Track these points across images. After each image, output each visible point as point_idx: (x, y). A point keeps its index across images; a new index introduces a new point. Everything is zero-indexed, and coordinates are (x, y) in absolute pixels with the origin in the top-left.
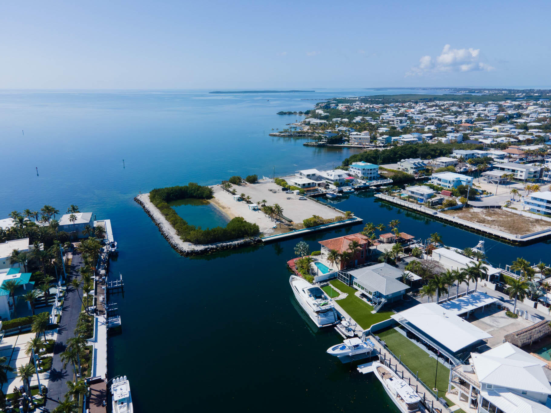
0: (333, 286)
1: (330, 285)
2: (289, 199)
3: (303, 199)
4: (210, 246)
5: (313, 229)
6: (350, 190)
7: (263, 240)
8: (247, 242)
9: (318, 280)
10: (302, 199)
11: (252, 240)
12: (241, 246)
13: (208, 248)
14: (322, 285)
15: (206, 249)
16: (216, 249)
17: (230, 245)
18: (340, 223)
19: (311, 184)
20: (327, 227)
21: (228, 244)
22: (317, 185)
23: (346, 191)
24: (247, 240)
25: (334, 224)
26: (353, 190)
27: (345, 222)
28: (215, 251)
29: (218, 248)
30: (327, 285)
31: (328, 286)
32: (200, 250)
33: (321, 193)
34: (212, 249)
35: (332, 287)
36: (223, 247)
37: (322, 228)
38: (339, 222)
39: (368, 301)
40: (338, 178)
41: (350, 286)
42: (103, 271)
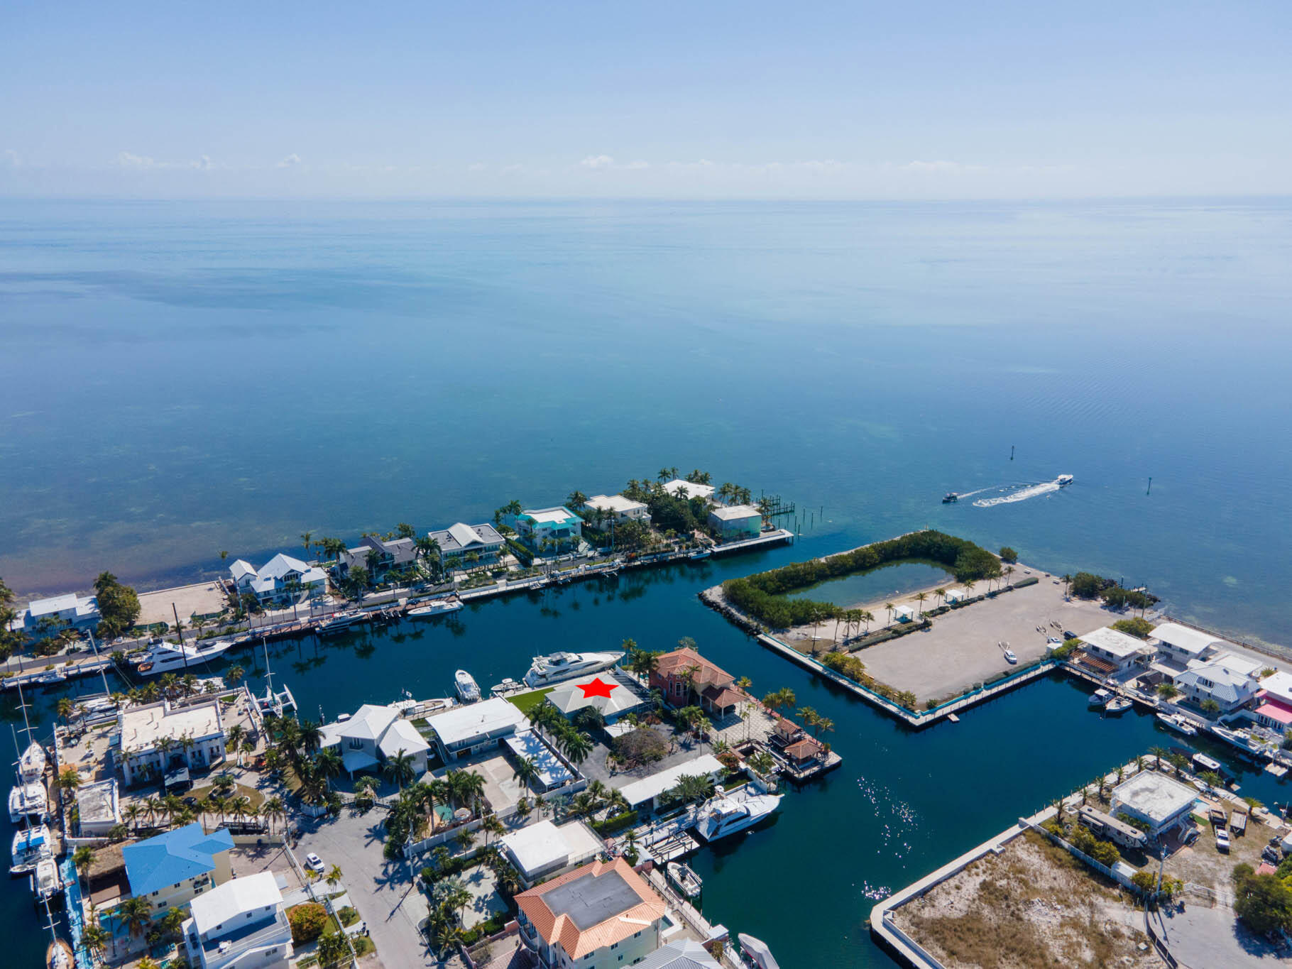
4: (723, 604)
5: (829, 672)
7: (761, 636)
8: (749, 625)
11: (757, 627)
15: (716, 604)
16: (721, 610)
17: (734, 615)
18: (879, 698)
20: (850, 686)
21: (736, 613)
24: (755, 624)
27: (889, 703)
28: (718, 611)
29: (723, 611)
32: (710, 601)
34: (719, 607)
36: (727, 613)
37: (841, 681)
40: (1193, 682)
42: (638, 563)
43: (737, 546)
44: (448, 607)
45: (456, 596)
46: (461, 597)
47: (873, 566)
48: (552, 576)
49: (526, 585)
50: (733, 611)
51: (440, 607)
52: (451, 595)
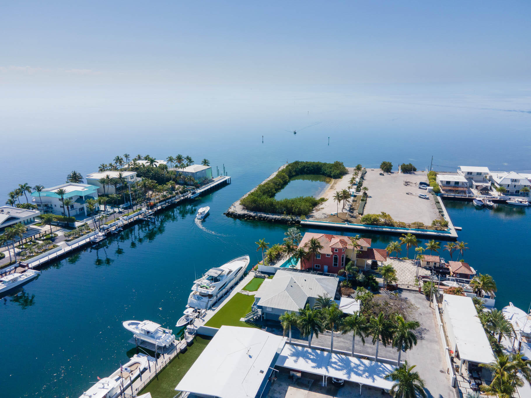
2: (408, 194)
3: (424, 197)
4: (252, 214)
5: (371, 227)
6: (521, 202)
7: (302, 222)
8: (285, 219)
9: (261, 269)
10: (422, 196)
11: (292, 218)
12: (277, 221)
13: (247, 214)
15: (244, 215)
16: (254, 217)
17: (268, 217)
18: (417, 231)
19: (460, 184)
20: (393, 230)
21: (268, 216)
22: (474, 187)
23: (514, 202)
24: (289, 217)
25: (408, 230)
26: (527, 203)
27: (427, 231)
28: (252, 219)
29: (256, 217)
32: (238, 214)
33: (467, 197)
34: (250, 216)
36: (260, 217)
37: (384, 229)
38: (418, 229)
40: (509, 183)
42: (159, 208)
43: (209, 187)
44: (24, 278)
45: (23, 266)
46: (30, 266)
47: (286, 183)
48: (104, 229)
49: (88, 240)
50: (263, 215)
51: (14, 280)
52: (16, 268)
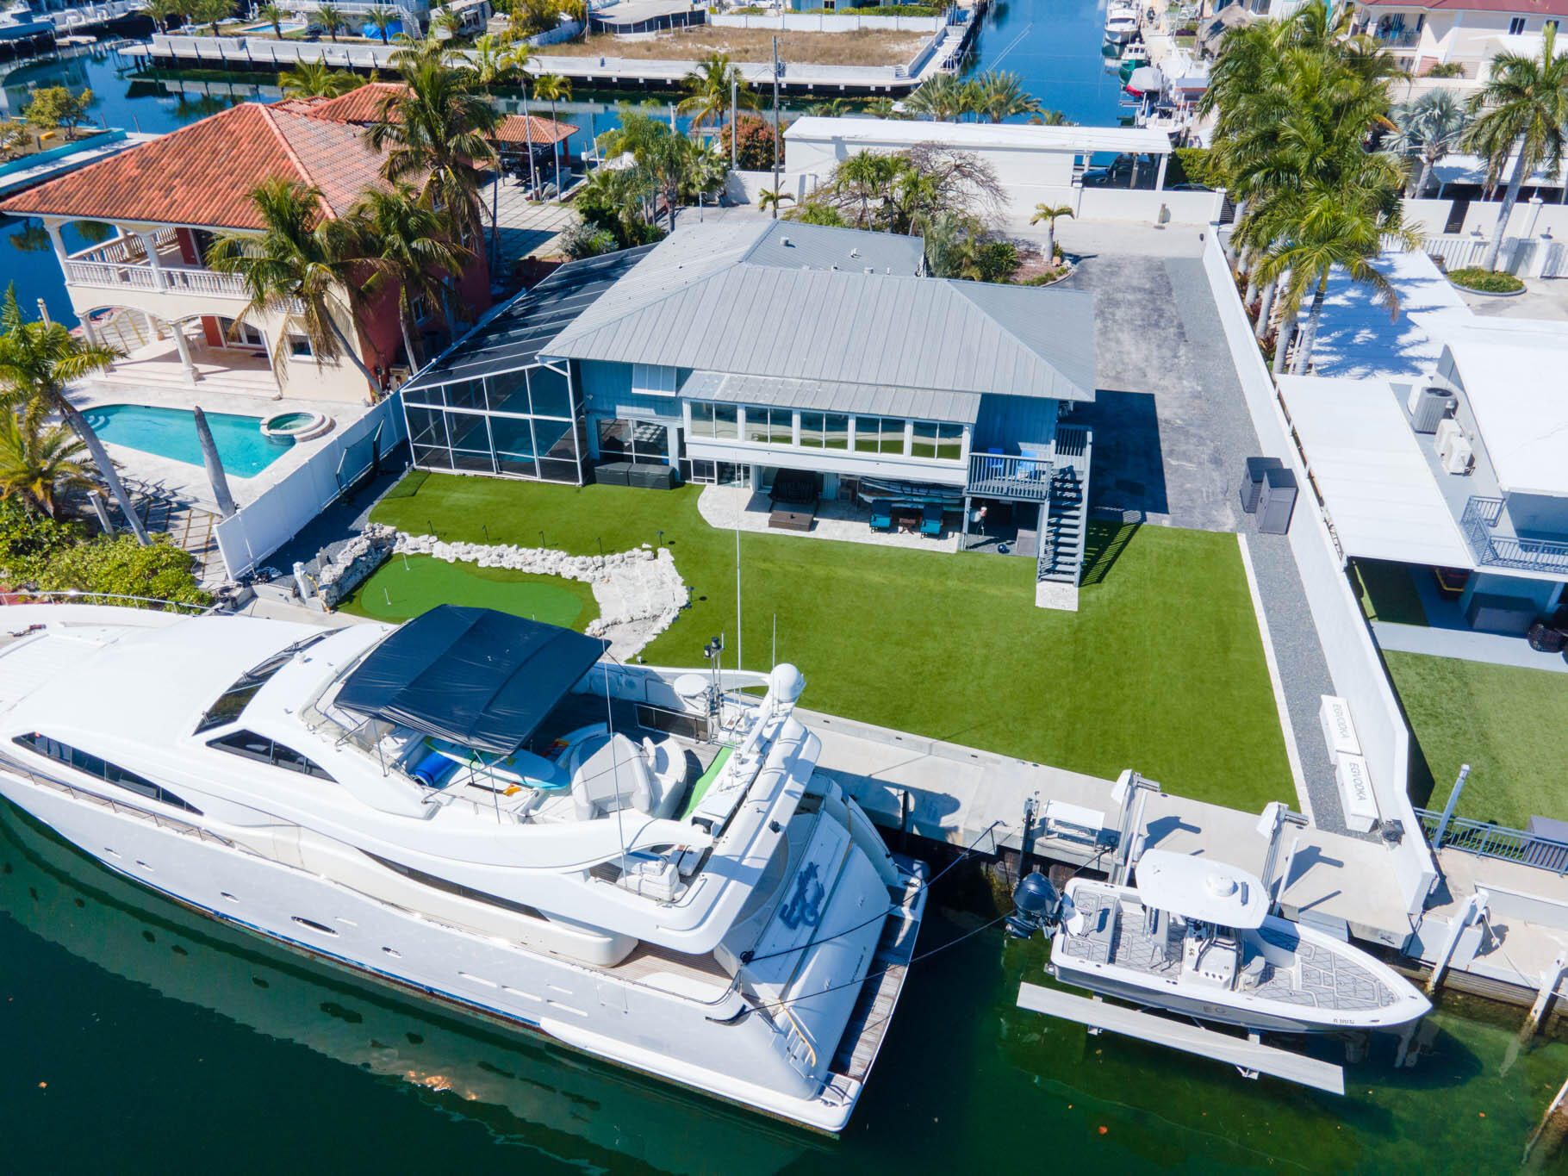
0: (445, 537)
1: (407, 544)
9: (253, 551)
14: (338, 583)
30: (381, 554)
31: (389, 568)
35: (446, 551)
39: (891, 529)
41: (590, 479)
